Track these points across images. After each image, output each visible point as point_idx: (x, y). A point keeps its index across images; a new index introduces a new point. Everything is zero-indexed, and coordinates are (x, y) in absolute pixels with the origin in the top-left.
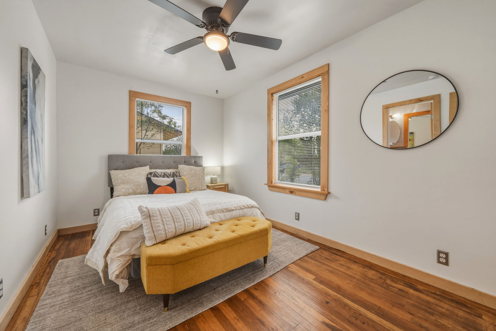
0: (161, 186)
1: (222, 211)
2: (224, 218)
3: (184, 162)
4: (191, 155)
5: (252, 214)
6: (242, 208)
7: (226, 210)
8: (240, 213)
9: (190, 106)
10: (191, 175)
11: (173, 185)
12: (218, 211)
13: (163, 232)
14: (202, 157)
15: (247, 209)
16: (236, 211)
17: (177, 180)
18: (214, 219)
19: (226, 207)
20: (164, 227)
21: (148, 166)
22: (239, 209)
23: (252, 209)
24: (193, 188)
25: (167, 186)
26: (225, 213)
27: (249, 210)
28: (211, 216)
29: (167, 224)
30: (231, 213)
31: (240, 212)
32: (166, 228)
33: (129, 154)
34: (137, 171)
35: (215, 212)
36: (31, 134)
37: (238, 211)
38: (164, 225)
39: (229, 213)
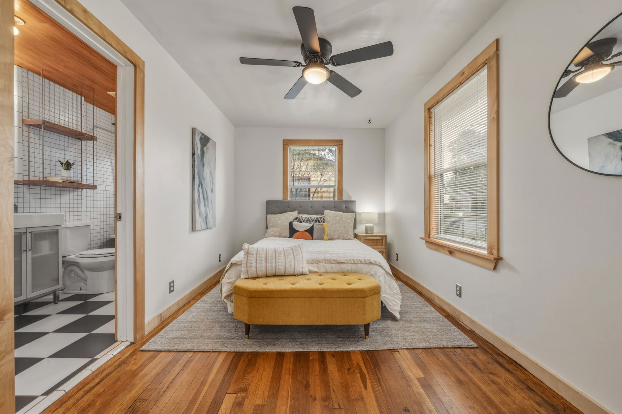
0: (299, 231)
1: (329, 262)
2: (330, 270)
3: (334, 208)
4: (342, 200)
5: (369, 272)
6: (356, 262)
7: (334, 261)
8: (352, 268)
9: (342, 145)
10: (335, 222)
11: (310, 231)
12: (325, 261)
13: (254, 270)
14: (355, 201)
15: (363, 264)
16: (347, 264)
17: (317, 226)
18: (318, 268)
19: (335, 258)
20: (256, 265)
21: (297, 211)
22: (352, 263)
23: (371, 266)
24: (336, 236)
25: (305, 232)
26: (333, 264)
27: (366, 266)
28: (316, 265)
29: (259, 263)
30: (340, 266)
31: (352, 266)
32: (258, 266)
33: (283, 200)
34: (286, 216)
35: (321, 262)
36: (199, 186)
37: (351, 265)
38: (256, 263)
39: (337, 265)
